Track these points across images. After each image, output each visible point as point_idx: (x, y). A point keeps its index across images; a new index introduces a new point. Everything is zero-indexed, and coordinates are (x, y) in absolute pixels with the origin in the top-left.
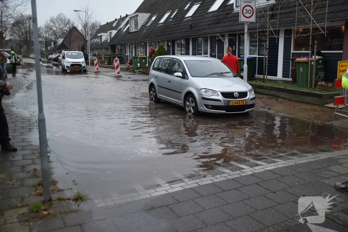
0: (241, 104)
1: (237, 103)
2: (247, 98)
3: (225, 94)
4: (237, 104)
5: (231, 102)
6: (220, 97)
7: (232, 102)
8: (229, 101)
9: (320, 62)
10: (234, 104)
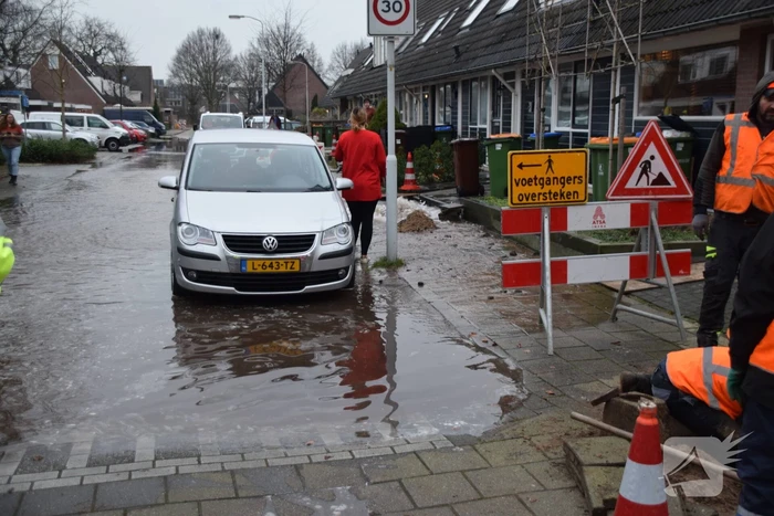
0: (282, 269)
1: (271, 266)
2: (308, 253)
3: (233, 241)
4: (269, 270)
5: (249, 264)
6: (219, 249)
7: (254, 261)
8: (243, 260)
9: (680, 147)
10: (260, 270)
